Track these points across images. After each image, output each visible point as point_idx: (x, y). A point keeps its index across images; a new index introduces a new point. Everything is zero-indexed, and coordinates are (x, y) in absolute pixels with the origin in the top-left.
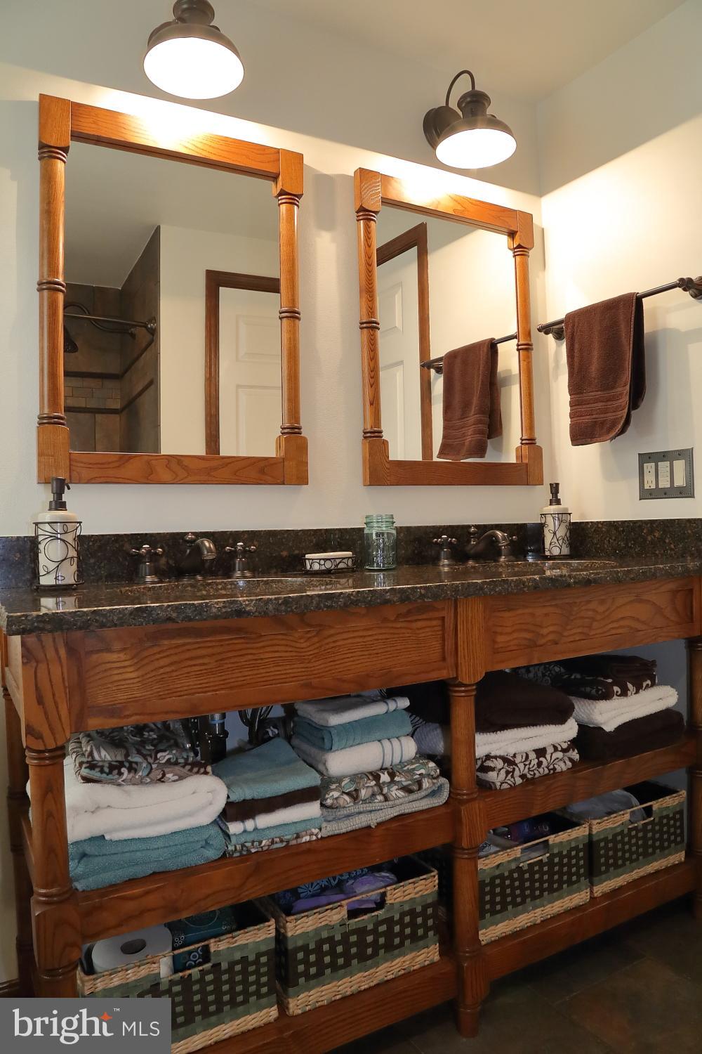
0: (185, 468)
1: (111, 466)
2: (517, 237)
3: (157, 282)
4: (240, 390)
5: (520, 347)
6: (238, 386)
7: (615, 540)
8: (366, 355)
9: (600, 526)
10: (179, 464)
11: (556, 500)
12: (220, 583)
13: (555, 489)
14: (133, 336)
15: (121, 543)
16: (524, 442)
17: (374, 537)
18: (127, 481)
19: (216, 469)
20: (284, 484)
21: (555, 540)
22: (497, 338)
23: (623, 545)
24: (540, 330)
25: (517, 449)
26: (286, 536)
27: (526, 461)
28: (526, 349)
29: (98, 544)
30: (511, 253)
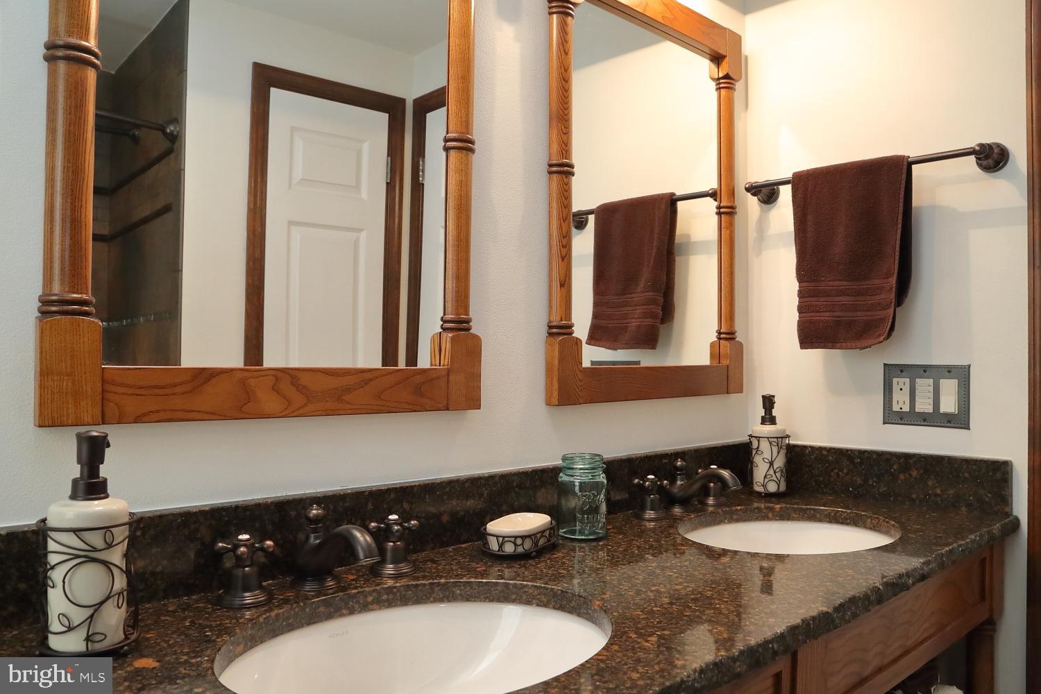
0: (301, 389)
1: (178, 390)
2: (725, 64)
3: (182, 71)
4: (294, 229)
5: (722, 210)
6: (291, 223)
7: (847, 474)
8: (555, 213)
9: (825, 453)
10: (293, 384)
11: (769, 419)
12: (370, 593)
13: (769, 402)
14: (136, 140)
15: (193, 527)
16: (722, 336)
17: (577, 489)
18: (205, 416)
19: (348, 390)
20: (448, 409)
21: (771, 472)
22: (679, 193)
23: (859, 481)
24: (748, 190)
25: (712, 345)
26: (447, 490)
27: (725, 362)
28: (727, 213)
29: (152, 532)
30: (713, 85)
